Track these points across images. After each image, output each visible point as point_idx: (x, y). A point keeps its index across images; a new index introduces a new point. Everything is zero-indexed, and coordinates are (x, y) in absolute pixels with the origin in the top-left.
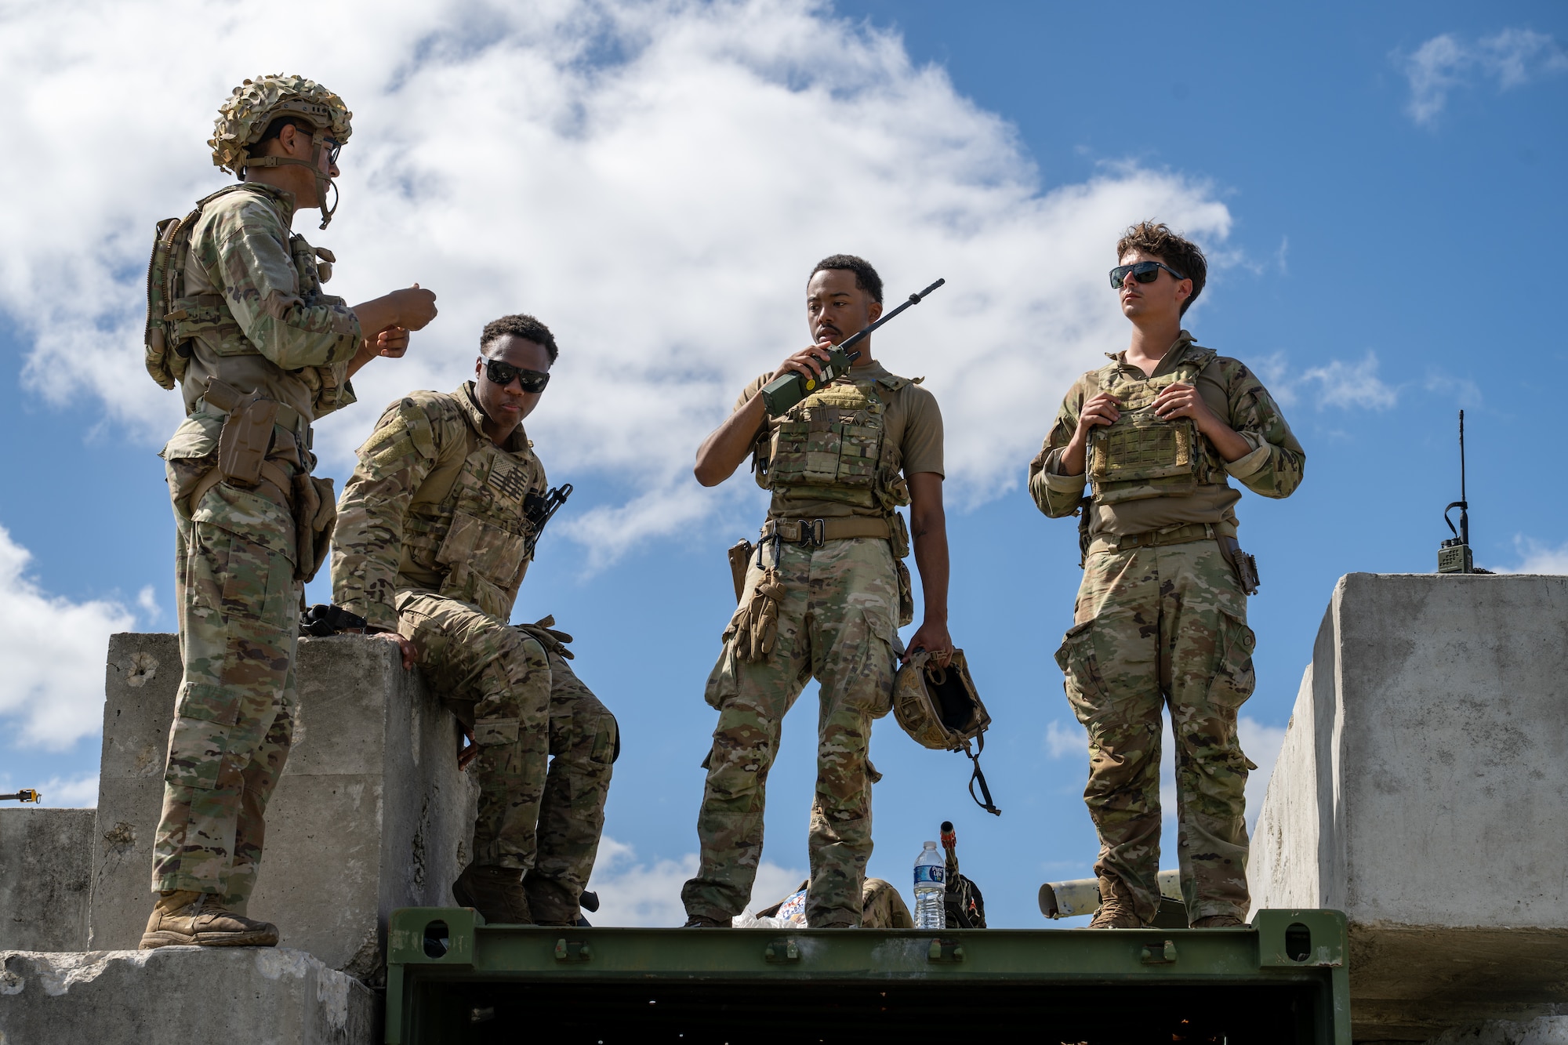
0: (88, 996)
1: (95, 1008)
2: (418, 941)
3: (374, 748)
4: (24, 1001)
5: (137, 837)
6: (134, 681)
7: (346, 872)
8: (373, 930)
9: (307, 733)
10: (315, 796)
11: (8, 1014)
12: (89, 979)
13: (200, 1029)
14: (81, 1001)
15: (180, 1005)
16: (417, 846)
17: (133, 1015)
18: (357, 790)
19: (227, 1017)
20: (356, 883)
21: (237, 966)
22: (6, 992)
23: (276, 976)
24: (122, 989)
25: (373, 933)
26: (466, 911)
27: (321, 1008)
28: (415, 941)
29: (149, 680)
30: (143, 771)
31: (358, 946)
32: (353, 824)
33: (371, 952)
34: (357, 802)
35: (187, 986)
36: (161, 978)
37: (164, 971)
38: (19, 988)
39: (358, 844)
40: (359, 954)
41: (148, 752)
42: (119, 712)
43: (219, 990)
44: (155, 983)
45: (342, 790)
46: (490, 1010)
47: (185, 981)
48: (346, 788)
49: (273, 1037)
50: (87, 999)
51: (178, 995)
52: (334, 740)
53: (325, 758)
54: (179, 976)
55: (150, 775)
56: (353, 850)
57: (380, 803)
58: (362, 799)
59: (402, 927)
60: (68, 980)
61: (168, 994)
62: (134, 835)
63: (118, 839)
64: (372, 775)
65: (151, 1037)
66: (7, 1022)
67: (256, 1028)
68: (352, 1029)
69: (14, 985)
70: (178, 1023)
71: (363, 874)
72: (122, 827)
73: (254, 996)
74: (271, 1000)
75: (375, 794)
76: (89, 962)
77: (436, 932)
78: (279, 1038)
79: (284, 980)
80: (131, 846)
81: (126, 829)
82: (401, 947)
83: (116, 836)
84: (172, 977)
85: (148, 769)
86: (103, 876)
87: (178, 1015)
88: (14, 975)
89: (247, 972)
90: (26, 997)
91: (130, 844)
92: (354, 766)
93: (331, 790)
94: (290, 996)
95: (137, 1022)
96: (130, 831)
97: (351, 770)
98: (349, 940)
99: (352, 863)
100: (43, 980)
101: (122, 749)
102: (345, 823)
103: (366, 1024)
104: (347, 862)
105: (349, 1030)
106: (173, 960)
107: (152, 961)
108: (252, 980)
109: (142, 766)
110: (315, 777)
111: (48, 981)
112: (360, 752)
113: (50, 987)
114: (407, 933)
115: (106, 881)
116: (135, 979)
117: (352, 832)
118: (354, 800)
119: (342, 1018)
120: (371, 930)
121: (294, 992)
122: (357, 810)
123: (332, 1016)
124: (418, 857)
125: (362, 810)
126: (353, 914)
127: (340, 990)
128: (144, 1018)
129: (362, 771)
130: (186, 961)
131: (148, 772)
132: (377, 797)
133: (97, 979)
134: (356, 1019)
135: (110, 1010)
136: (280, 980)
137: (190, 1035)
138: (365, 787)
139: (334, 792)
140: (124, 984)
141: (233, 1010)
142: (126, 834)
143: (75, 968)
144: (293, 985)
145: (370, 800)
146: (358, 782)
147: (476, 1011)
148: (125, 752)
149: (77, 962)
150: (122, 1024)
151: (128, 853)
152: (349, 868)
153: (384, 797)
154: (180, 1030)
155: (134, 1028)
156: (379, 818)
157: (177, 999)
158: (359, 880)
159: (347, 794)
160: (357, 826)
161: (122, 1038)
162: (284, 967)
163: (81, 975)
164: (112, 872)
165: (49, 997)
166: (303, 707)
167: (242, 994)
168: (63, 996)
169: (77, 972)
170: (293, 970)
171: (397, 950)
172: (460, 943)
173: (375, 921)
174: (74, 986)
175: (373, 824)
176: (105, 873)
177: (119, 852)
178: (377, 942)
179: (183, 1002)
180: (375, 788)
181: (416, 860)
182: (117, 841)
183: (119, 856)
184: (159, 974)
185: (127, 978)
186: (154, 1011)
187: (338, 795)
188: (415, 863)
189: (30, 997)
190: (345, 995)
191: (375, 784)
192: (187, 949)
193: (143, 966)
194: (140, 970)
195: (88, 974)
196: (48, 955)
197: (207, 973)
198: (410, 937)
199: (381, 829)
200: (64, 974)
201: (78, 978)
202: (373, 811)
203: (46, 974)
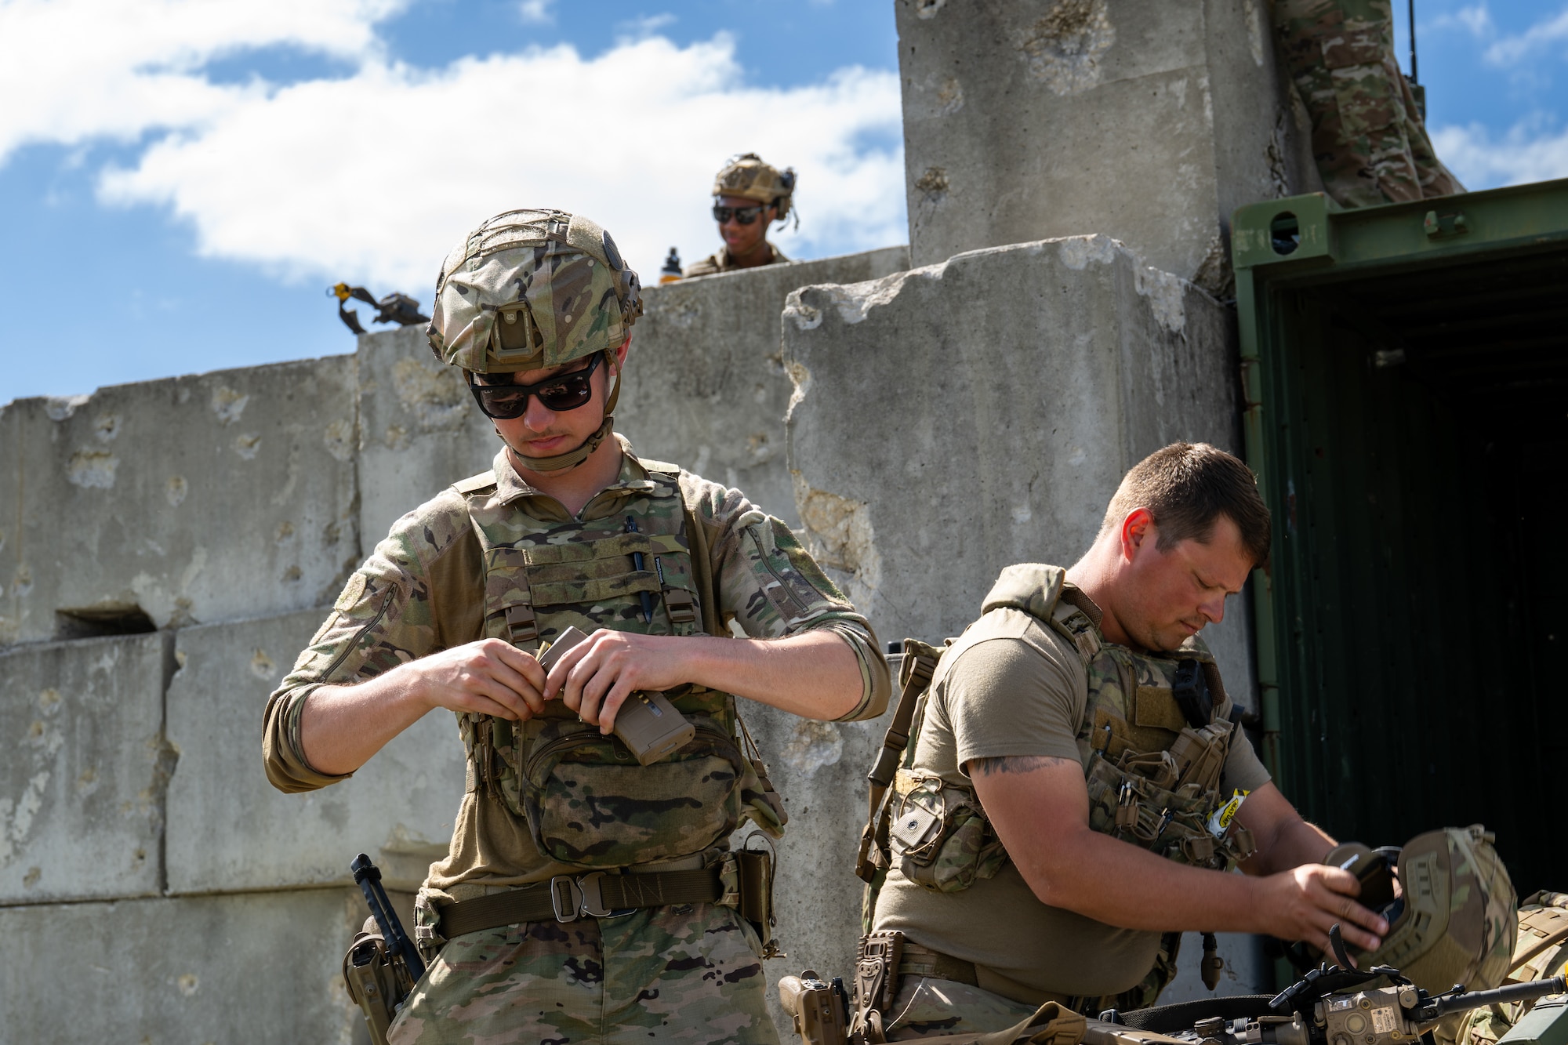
0: (889, 319)
1: (896, 330)
2: (1264, 239)
3: (1193, 37)
4: (823, 334)
5: (950, 180)
6: (926, 13)
7: (1179, 179)
8: (1216, 239)
9: (1118, 34)
10: (1135, 102)
11: (809, 350)
12: (887, 301)
13: (1008, 335)
14: (882, 325)
15: (984, 313)
16: (1274, 160)
17: (937, 330)
18: (1179, 87)
19: (1035, 318)
20: (1192, 189)
21: (1039, 262)
22: (805, 328)
23: (1081, 266)
24: (922, 306)
25: (1217, 242)
26: (1316, 197)
27: (1143, 303)
28: (1261, 240)
29: (940, 10)
30: (947, 109)
31: (1201, 257)
32: (1180, 125)
33: (1217, 263)
34: (1182, 101)
35: (989, 291)
36: (960, 288)
37: (963, 280)
38: (818, 321)
39: (1188, 146)
40: (1204, 267)
41: (950, 87)
42: (913, 49)
43: (1023, 290)
44: (955, 293)
45: (1163, 90)
46: (1399, 353)
47: (986, 287)
48: (1167, 86)
49: (1086, 331)
50: (887, 322)
51: (981, 302)
52: (1148, 35)
53: (1141, 57)
54: (979, 283)
55: (955, 111)
56: (1183, 154)
57: (1207, 97)
58: (1187, 96)
59: (1245, 226)
60: (865, 306)
61: (970, 303)
62: (946, 180)
63: (931, 187)
64: (1194, 68)
65: (958, 352)
66: (810, 358)
67: (1067, 324)
68: (1195, 337)
69: (812, 319)
70: (984, 333)
71: (1198, 178)
72: (933, 172)
73: (1061, 291)
74: (1080, 292)
75: (1201, 87)
76: (888, 285)
77: (1284, 230)
78: (1093, 332)
79: (1091, 268)
80: (945, 193)
81: (937, 174)
82: (1246, 248)
83: (927, 184)
84: (972, 284)
85: (952, 105)
86: (919, 228)
87: (983, 324)
88: (811, 309)
89: (1051, 266)
90: (825, 329)
91: (944, 190)
92: (1175, 60)
93: (1151, 92)
94: (1099, 285)
95: (942, 338)
96: (942, 176)
97: (1171, 66)
98: (1190, 254)
99: (1183, 168)
100: (840, 309)
101: (922, 89)
102: (1171, 126)
103: (1217, 339)
104: (1178, 168)
105: (1190, 337)
106: (972, 267)
107: (950, 271)
108: (1057, 274)
109: (945, 103)
110: (1132, 81)
111: (846, 310)
112: (1178, 43)
113: (849, 316)
114: (1251, 232)
115: (923, 233)
116: (934, 294)
117: (1180, 135)
118: (1177, 98)
119: (1178, 322)
120: (1213, 238)
121: (1103, 279)
122: (1183, 109)
123: (1162, 316)
124: (1277, 173)
125: (1188, 108)
126: (1192, 224)
127: (1173, 293)
128: (948, 332)
129: (1183, 64)
130: (984, 266)
131: (952, 109)
132: (1203, 91)
133: (895, 300)
134: (1201, 329)
135: (912, 329)
136: (1086, 270)
137: (998, 343)
138: (1189, 82)
139: (1155, 94)
140: (924, 300)
141: (1041, 309)
142: (938, 180)
143: (873, 293)
144: (1101, 273)
145: (1196, 95)
146: (1180, 78)
147: (1381, 354)
148: (926, 92)
149: (875, 287)
150: (926, 343)
151: (943, 199)
152: (1180, 175)
153: (1212, 89)
154: (987, 339)
155: (939, 344)
156: (1208, 113)
157: (980, 307)
158: (1194, 185)
159: (1169, 94)
160: (1184, 127)
161: (928, 357)
162: (1090, 255)
163: (878, 299)
164: (928, 222)
165: (849, 325)
166: (1110, 6)
167: (1048, 290)
168: (863, 322)
169: (875, 296)
170: (1099, 256)
171: (1242, 252)
172: (1313, 233)
173: (1217, 228)
174: (872, 311)
175: (1202, 121)
176: (921, 225)
177: (934, 200)
178: (1222, 250)
179: (987, 309)
180: (1200, 81)
181: (1276, 176)
182: (931, 190)
183: (933, 204)
184: (959, 283)
185: (925, 293)
186: (958, 323)
187: (1159, 96)
188: (1274, 179)
189: (829, 329)
190: (1180, 299)
191: (1199, 76)
192: (984, 253)
193: (941, 277)
194: (938, 282)
195: (886, 296)
196: (845, 287)
197: (1009, 275)
198: (1255, 236)
199: (1211, 125)
200: (862, 300)
201: (876, 302)
202: (1200, 107)
203: (843, 303)
